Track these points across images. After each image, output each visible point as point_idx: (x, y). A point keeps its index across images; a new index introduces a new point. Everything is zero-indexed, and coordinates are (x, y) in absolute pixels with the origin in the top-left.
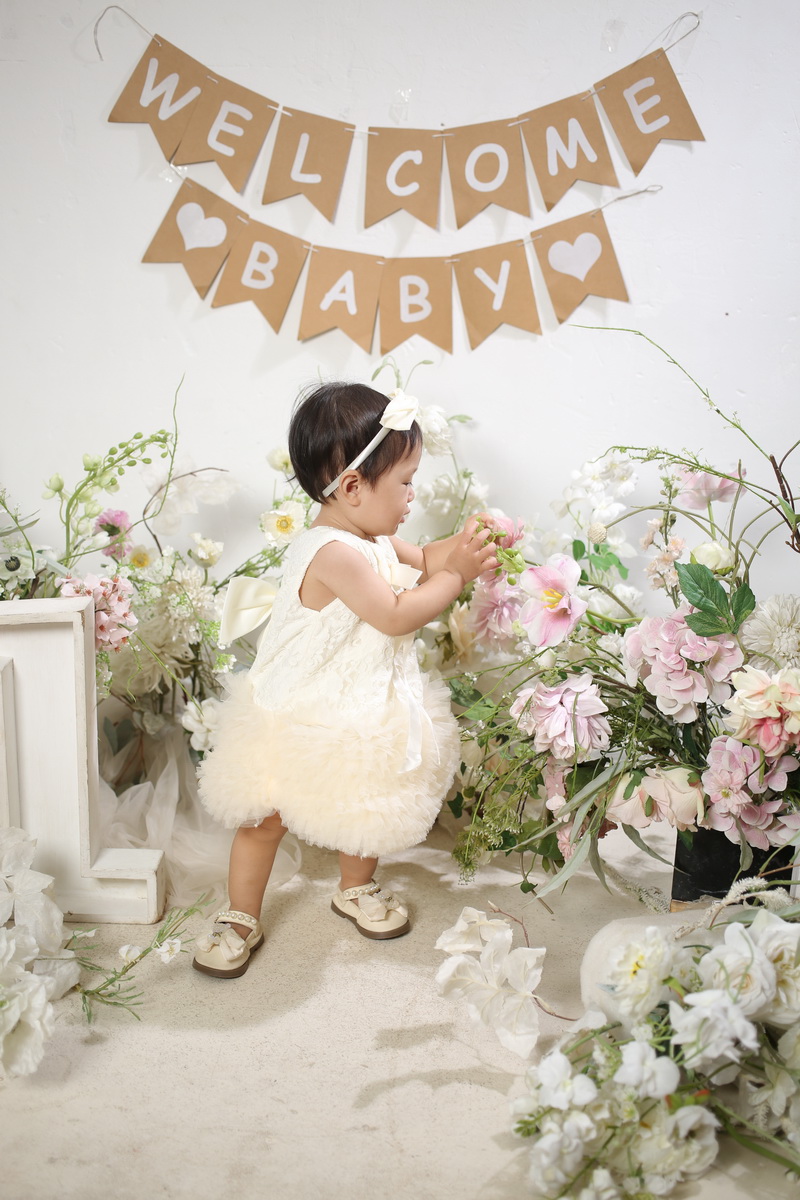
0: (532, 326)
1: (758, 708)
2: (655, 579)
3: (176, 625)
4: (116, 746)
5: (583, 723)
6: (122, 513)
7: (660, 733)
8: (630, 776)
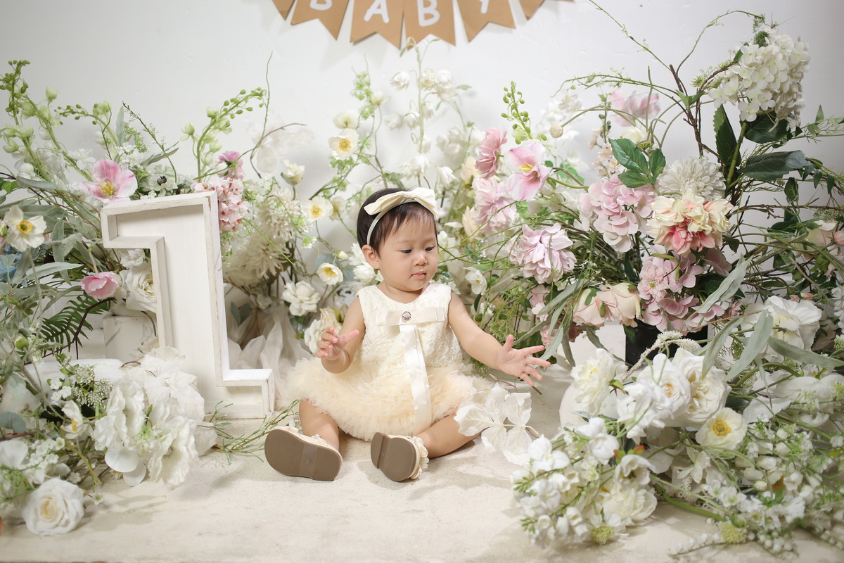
0: (509, 24)
1: (670, 220)
2: (600, 170)
3: (275, 228)
4: (239, 320)
5: (556, 254)
6: (235, 153)
7: (609, 266)
8: (588, 291)
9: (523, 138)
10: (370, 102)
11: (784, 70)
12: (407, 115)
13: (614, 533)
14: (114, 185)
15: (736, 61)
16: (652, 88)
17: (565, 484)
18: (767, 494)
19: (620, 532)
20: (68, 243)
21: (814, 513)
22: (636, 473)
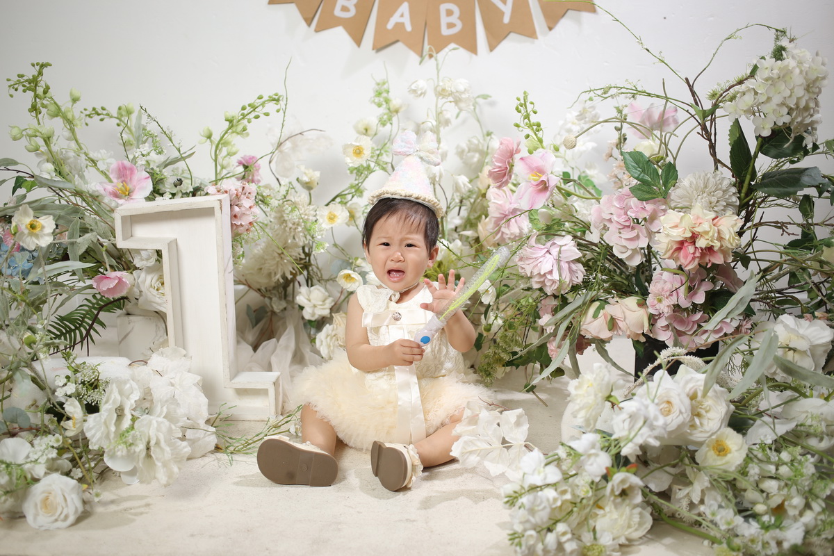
0: (531, 34)
1: (679, 234)
2: (615, 183)
3: (290, 232)
4: (254, 323)
5: (565, 266)
6: (253, 157)
7: (619, 279)
8: (597, 304)
9: (536, 149)
10: (389, 109)
11: (801, 85)
12: (423, 123)
13: (605, 551)
14: (130, 186)
15: (752, 75)
16: (667, 101)
17: (555, 500)
18: (766, 518)
19: (613, 550)
20: (84, 242)
21: (814, 539)
22: (628, 492)
